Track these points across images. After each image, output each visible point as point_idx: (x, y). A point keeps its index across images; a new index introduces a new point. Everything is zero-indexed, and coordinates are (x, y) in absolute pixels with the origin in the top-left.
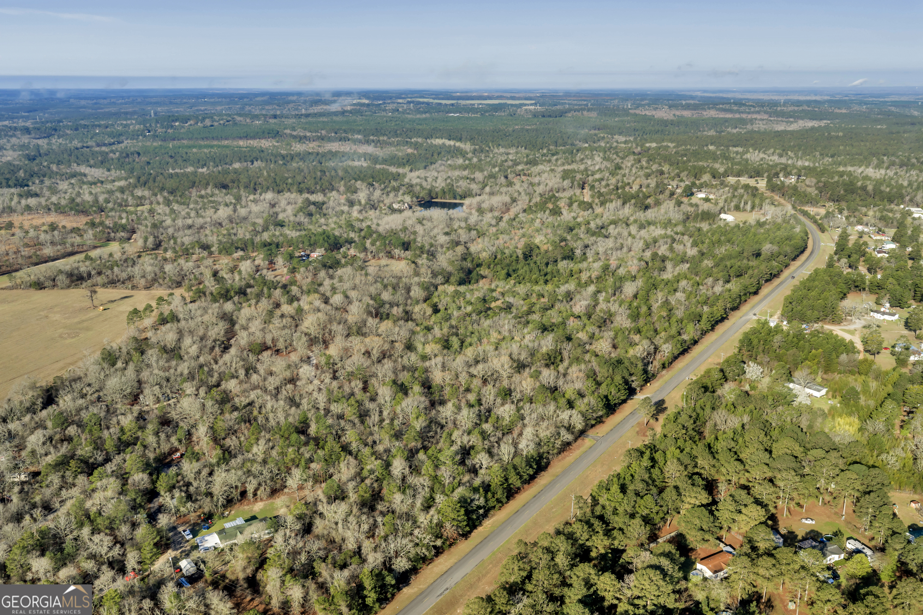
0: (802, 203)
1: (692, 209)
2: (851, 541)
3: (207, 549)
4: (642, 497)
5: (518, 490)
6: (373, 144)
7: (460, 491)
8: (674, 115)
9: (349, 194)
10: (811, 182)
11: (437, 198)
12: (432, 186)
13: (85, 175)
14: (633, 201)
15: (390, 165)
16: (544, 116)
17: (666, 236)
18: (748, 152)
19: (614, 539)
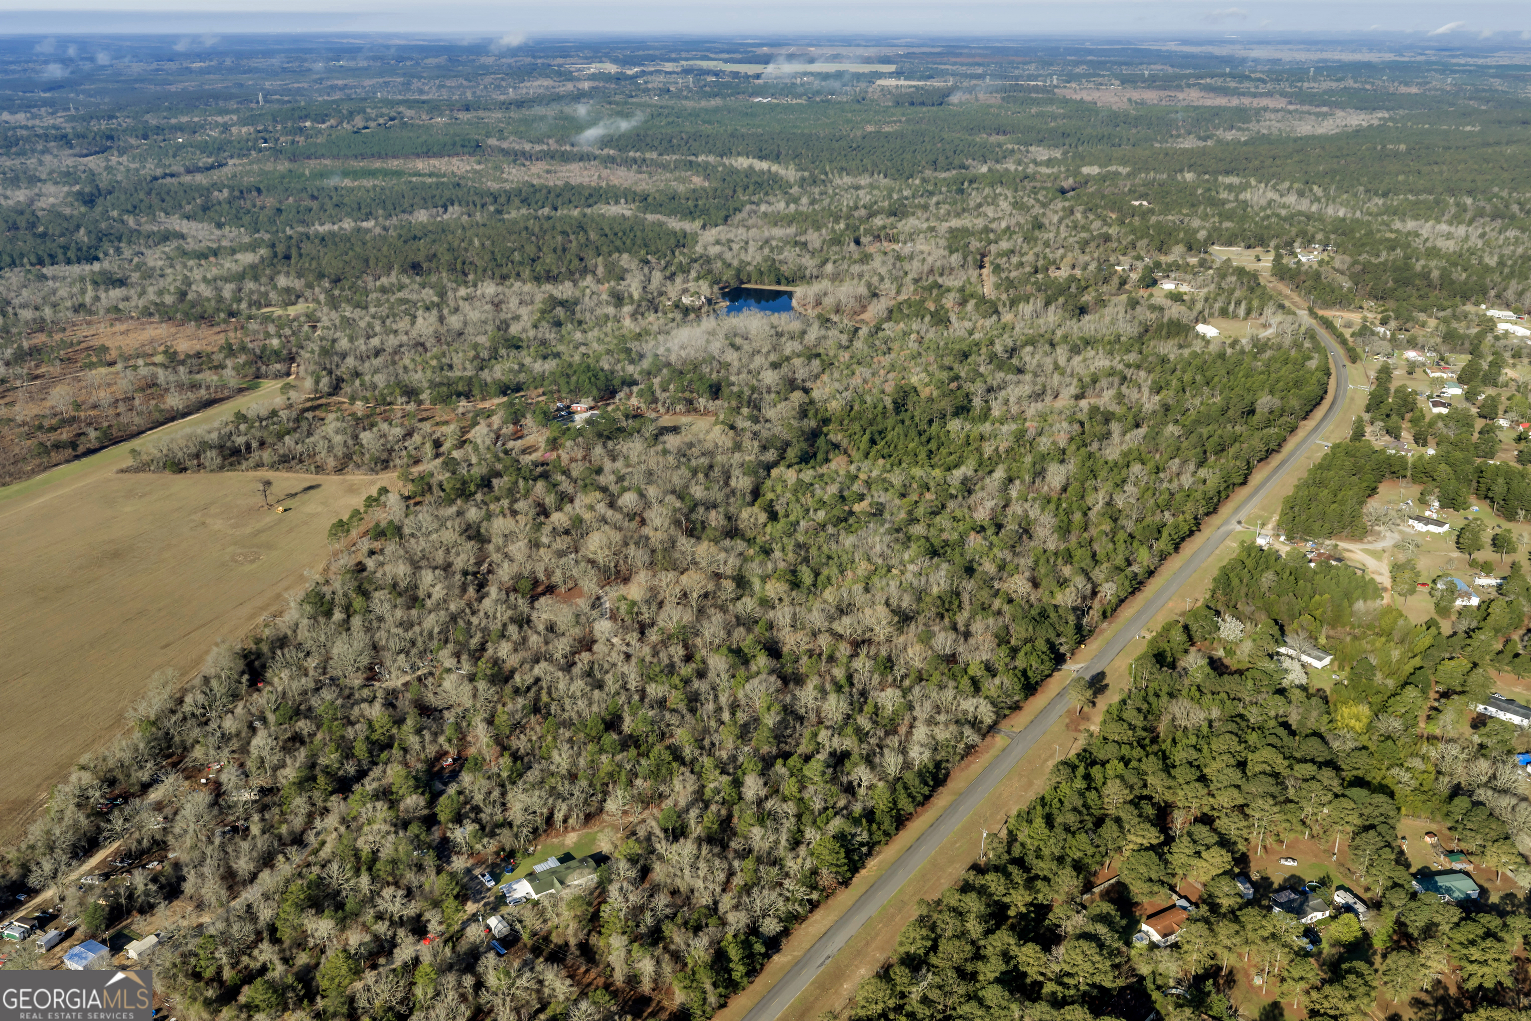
0: (1328, 305)
1: (1154, 316)
2: (1341, 893)
3: (517, 902)
4: (1073, 834)
5: (909, 817)
6: (635, 167)
7: (837, 824)
8: (1130, 100)
9: (612, 283)
10: (1343, 262)
11: (749, 282)
12: (741, 261)
13: (183, 237)
14: (1061, 300)
15: (669, 215)
16: (912, 104)
17: (1112, 373)
18: (1247, 186)
19: (1038, 892)
